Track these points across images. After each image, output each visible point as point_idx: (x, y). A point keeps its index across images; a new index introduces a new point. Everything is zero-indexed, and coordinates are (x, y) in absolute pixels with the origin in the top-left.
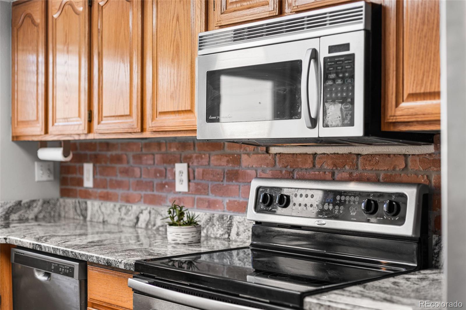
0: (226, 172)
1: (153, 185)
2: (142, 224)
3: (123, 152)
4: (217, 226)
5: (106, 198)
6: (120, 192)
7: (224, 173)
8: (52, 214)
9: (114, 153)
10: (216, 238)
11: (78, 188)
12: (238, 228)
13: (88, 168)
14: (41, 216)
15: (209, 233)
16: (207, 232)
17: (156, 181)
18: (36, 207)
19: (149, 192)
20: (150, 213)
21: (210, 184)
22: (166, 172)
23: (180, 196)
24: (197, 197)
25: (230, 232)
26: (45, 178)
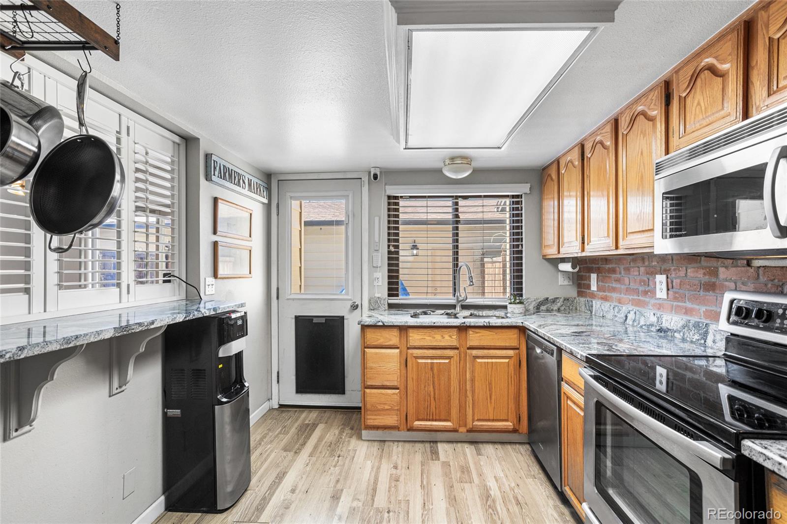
0: (703, 283)
1: (639, 291)
2: (629, 321)
3: (616, 266)
4: (693, 331)
5: (605, 299)
6: (615, 295)
7: (701, 284)
8: (571, 308)
9: (610, 266)
10: (692, 342)
11: (588, 291)
13: (594, 277)
14: (562, 308)
15: (686, 336)
16: (683, 335)
17: (641, 289)
18: (559, 302)
19: (636, 297)
20: (635, 313)
21: (687, 293)
22: (649, 282)
23: (660, 302)
24: (675, 304)
25: (706, 339)
26: (566, 283)
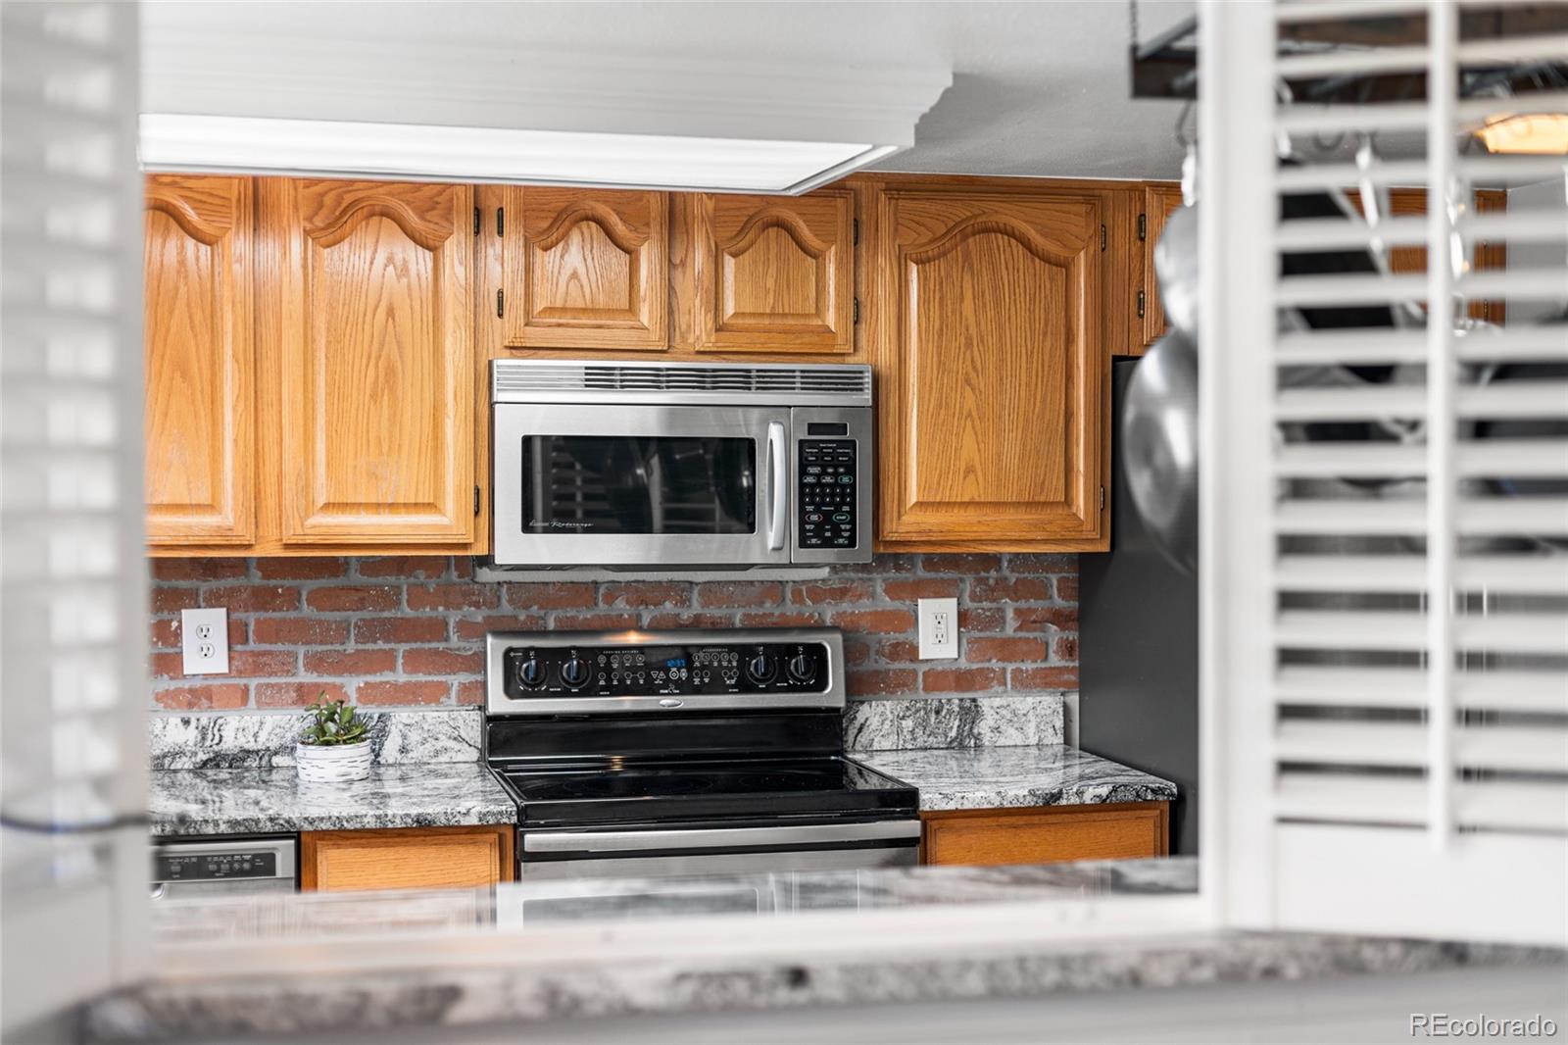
0: (356, 624)
7: (349, 625)
12: (404, 737)
21: (302, 650)
